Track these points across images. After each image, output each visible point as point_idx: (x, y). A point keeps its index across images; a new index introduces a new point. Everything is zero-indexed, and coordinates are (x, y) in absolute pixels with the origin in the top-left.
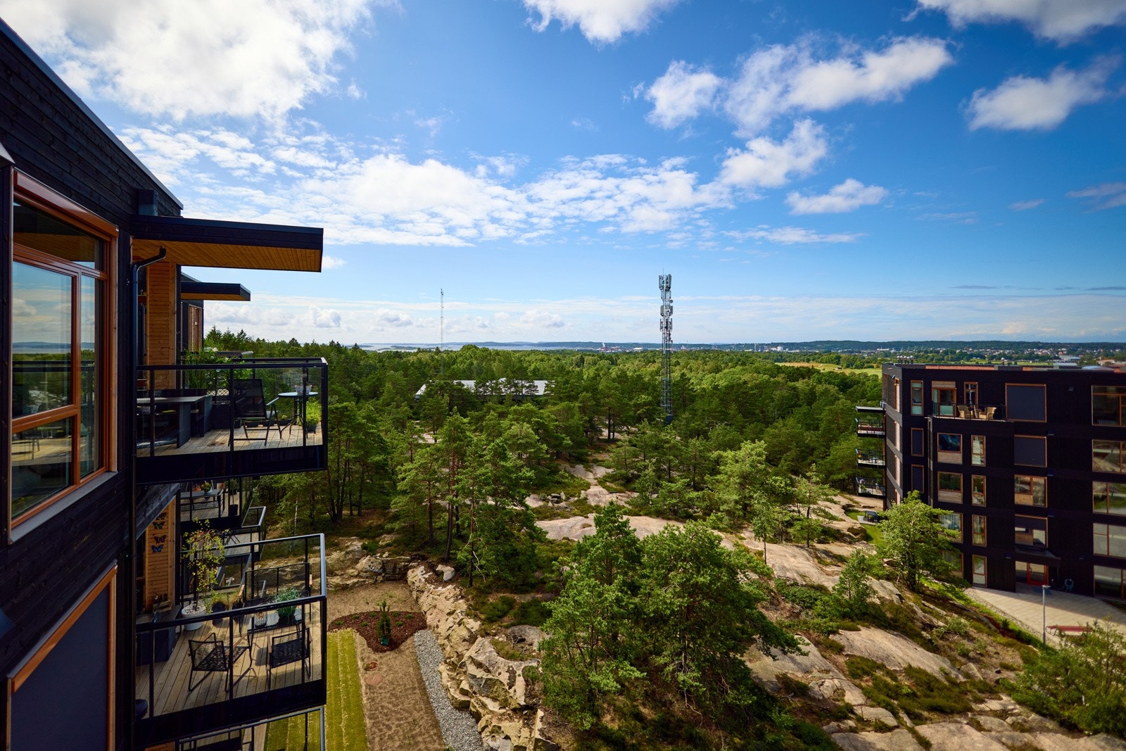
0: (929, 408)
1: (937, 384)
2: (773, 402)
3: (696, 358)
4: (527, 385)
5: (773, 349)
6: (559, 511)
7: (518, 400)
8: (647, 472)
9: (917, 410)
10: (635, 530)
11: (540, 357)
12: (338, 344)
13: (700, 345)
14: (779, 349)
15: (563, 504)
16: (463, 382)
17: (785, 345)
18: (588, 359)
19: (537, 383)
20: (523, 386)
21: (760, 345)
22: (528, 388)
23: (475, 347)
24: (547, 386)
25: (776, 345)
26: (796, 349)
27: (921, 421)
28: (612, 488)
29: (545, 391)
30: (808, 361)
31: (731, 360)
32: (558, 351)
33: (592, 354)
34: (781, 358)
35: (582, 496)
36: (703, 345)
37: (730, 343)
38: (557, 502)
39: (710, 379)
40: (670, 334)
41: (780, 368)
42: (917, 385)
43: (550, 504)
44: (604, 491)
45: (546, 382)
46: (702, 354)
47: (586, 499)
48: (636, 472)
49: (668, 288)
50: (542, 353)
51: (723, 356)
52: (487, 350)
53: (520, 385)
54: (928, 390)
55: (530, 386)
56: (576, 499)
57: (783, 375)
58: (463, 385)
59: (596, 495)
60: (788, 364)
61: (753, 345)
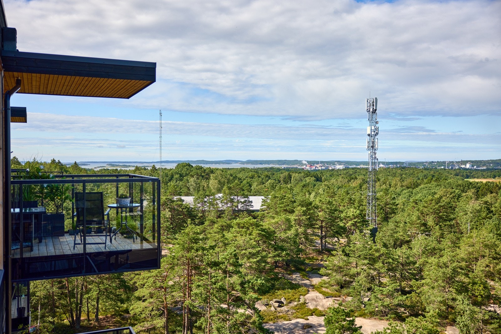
2: (466, 214)
3: (394, 175)
4: (243, 200)
5: (463, 166)
6: (281, 314)
7: (236, 213)
8: (360, 278)
10: (361, 327)
11: (250, 174)
12: (59, 162)
13: (396, 163)
14: (468, 166)
15: (285, 308)
16: (183, 198)
17: (473, 163)
18: (295, 176)
19: (251, 198)
20: (238, 202)
21: (450, 162)
22: (242, 203)
23: (189, 165)
24: (264, 201)
25: (465, 162)
26: (483, 166)
28: (328, 293)
29: (262, 205)
30: (494, 177)
31: (426, 176)
32: (266, 169)
33: (297, 171)
34: (469, 174)
35: (302, 301)
36: (399, 163)
37: (424, 160)
38: (279, 306)
39: (407, 194)
40: (375, 154)
41: (471, 183)
43: (272, 309)
44: (321, 296)
45: (263, 197)
46: (399, 171)
47: (305, 303)
48: (348, 279)
49: (374, 111)
50: (251, 170)
51: (418, 173)
52: (201, 168)
53: (236, 201)
55: (245, 201)
56: (296, 303)
57: (473, 190)
58: (183, 201)
59: (313, 300)
60: (477, 180)
61: (444, 162)
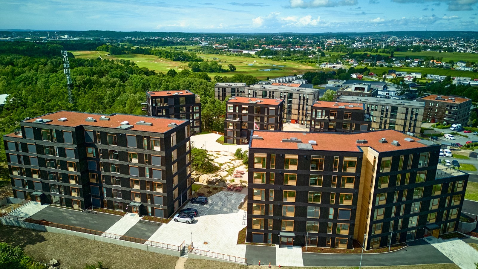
0: (156, 104)
1: (157, 99)
5: (62, 37)
9: (154, 105)
26: (77, 36)
27: (155, 107)
42: (154, 100)
54: (156, 100)
